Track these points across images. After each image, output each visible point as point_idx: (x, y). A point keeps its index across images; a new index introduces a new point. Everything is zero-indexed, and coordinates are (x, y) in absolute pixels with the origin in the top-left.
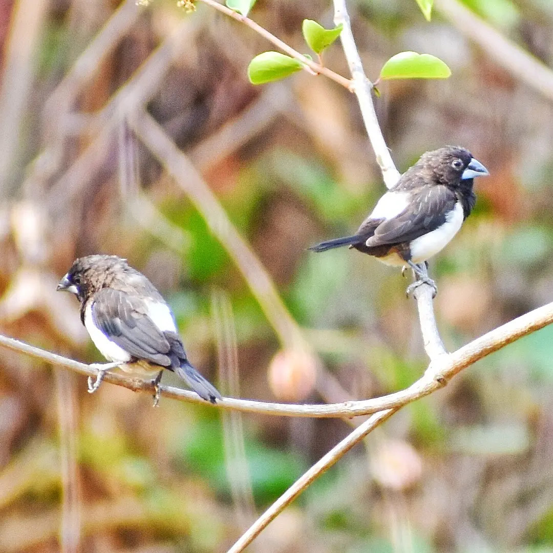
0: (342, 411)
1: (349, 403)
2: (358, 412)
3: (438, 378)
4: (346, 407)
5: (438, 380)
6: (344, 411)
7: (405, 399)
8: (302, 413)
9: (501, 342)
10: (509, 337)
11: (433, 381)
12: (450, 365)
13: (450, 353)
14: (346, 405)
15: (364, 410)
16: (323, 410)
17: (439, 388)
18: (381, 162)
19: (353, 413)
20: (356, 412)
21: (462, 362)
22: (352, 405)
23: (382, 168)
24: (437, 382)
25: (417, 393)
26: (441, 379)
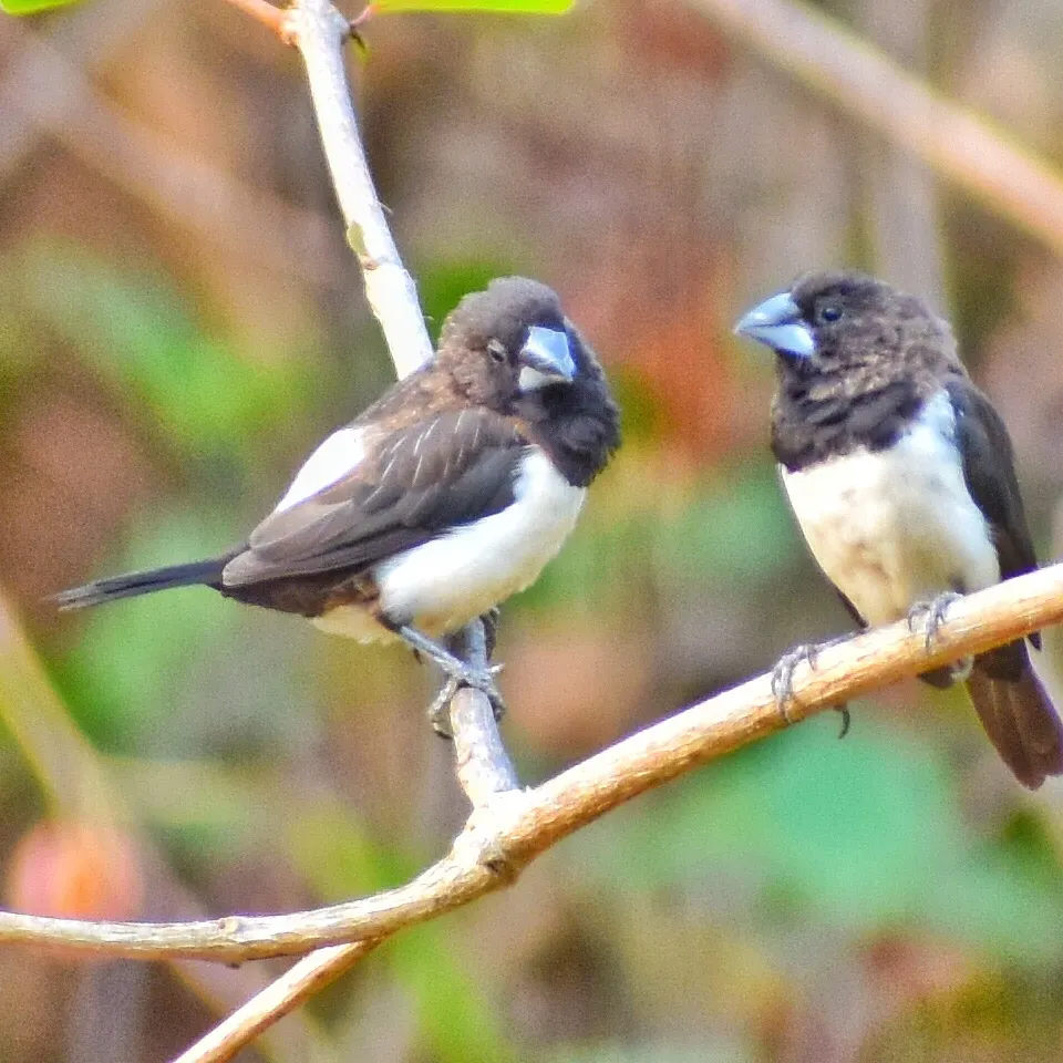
0: (209, 945)
1: (233, 922)
2: (257, 950)
3: (490, 858)
4: (223, 934)
5: (492, 865)
6: (215, 944)
7: (394, 915)
8: (96, 945)
9: (676, 761)
10: (698, 747)
11: (477, 867)
12: (528, 821)
13: (528, 788)
14: (222, 927)
15: (273, 942)
16: (156, 938)
17: (491, 887)
18: (361, 245)
19: (243, 948)
20: (252, 949)
21: (562, 812)
22: (241, 928)
23: (363, 260)
24: (486, 871)
25: (429, 900)
26: (501, 862)
